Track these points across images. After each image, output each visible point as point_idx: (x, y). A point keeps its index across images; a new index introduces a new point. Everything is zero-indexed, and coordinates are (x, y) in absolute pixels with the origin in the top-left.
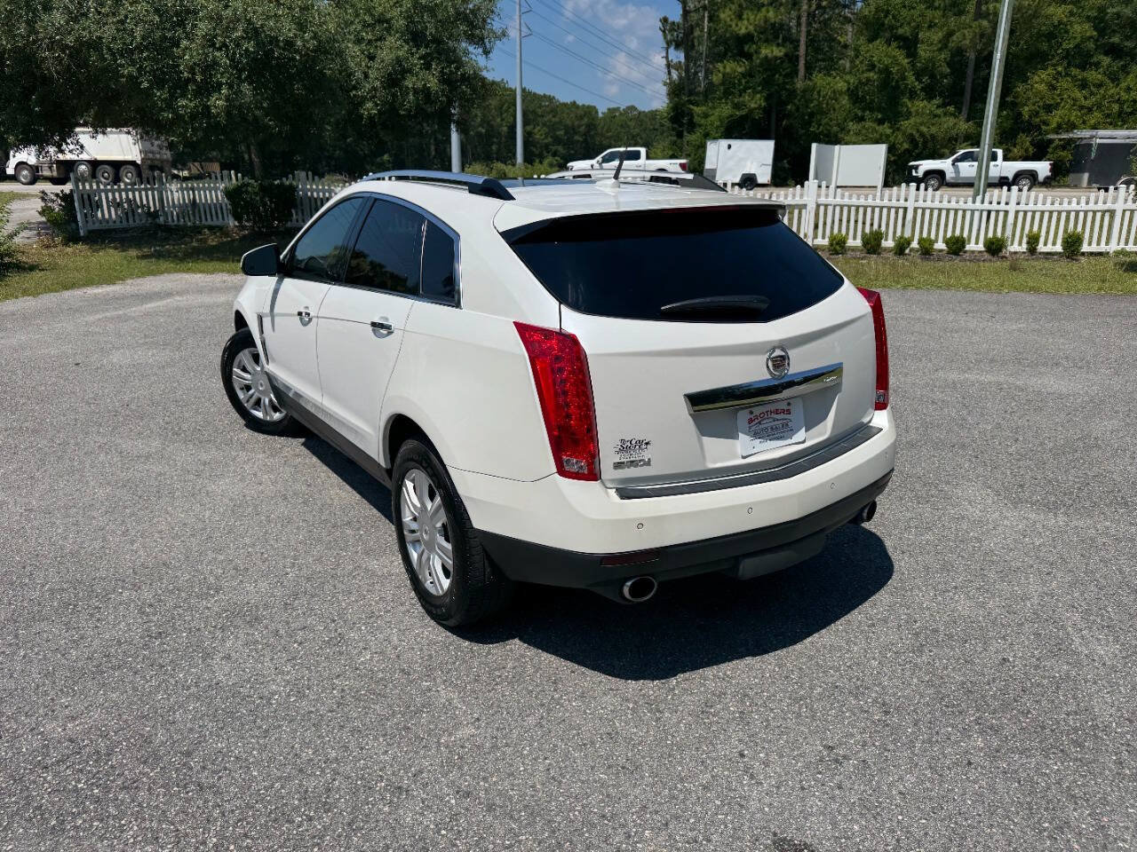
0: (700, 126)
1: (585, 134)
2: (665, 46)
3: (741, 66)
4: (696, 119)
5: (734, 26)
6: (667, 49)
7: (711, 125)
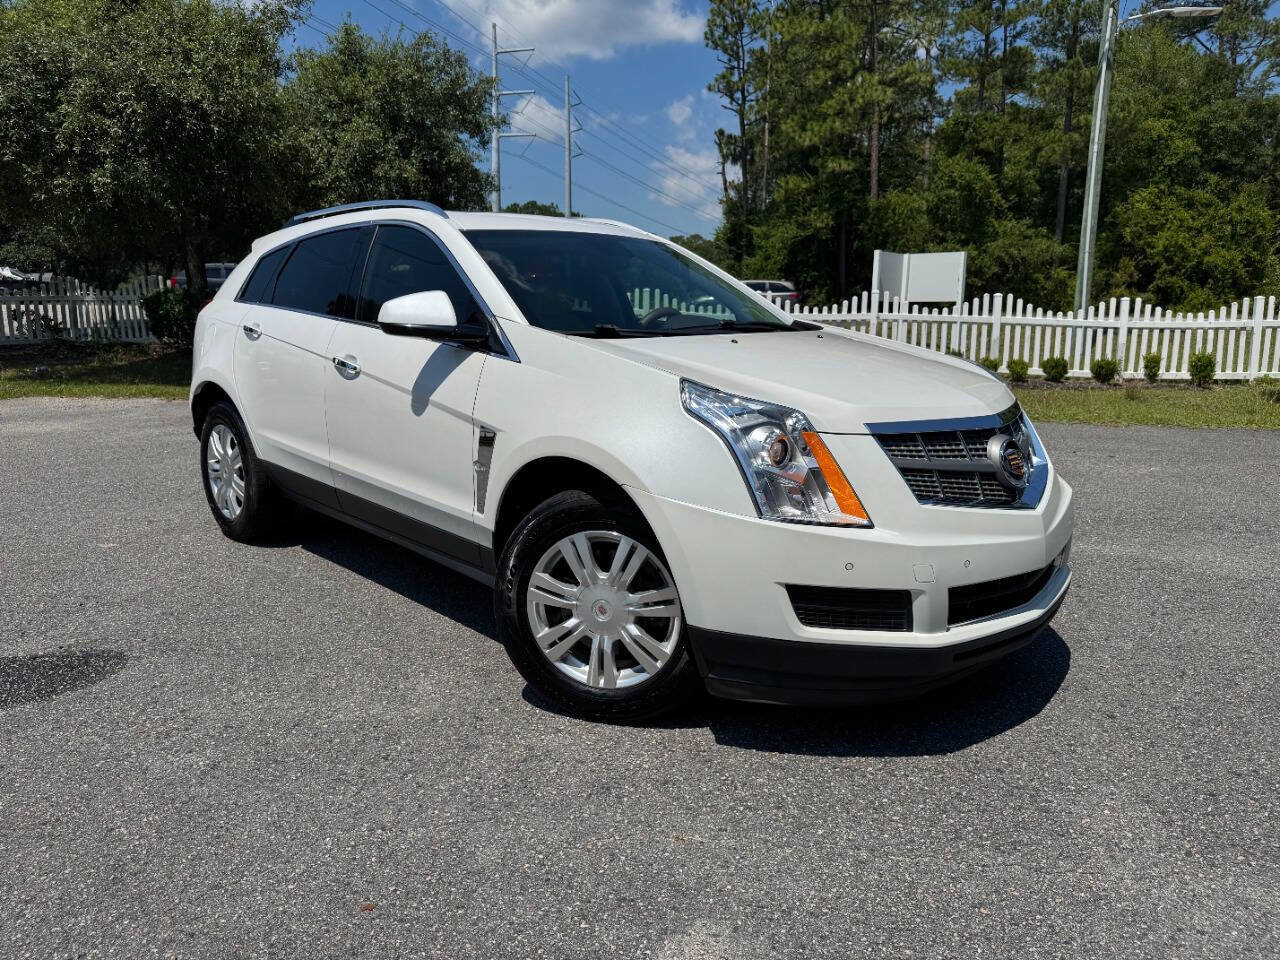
0: (760, 248)
2: (721, 160)
3: (806, 182)
4: (756, 240)
5: (797, 138)
6: (723, 164)
7: (773, 247)
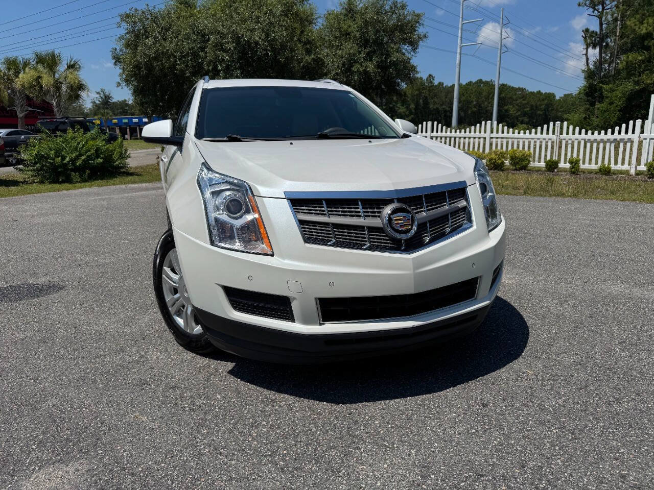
0: (607, 97)
1: (545, 110)
2: (585, 47)
3: (641, 56)
4: (605, 93)
5: (637, 29)
6: (587, 49)
7: (617, 96)
